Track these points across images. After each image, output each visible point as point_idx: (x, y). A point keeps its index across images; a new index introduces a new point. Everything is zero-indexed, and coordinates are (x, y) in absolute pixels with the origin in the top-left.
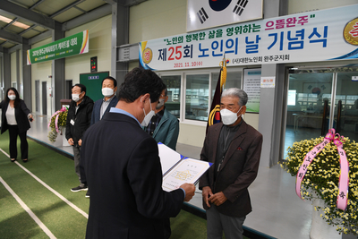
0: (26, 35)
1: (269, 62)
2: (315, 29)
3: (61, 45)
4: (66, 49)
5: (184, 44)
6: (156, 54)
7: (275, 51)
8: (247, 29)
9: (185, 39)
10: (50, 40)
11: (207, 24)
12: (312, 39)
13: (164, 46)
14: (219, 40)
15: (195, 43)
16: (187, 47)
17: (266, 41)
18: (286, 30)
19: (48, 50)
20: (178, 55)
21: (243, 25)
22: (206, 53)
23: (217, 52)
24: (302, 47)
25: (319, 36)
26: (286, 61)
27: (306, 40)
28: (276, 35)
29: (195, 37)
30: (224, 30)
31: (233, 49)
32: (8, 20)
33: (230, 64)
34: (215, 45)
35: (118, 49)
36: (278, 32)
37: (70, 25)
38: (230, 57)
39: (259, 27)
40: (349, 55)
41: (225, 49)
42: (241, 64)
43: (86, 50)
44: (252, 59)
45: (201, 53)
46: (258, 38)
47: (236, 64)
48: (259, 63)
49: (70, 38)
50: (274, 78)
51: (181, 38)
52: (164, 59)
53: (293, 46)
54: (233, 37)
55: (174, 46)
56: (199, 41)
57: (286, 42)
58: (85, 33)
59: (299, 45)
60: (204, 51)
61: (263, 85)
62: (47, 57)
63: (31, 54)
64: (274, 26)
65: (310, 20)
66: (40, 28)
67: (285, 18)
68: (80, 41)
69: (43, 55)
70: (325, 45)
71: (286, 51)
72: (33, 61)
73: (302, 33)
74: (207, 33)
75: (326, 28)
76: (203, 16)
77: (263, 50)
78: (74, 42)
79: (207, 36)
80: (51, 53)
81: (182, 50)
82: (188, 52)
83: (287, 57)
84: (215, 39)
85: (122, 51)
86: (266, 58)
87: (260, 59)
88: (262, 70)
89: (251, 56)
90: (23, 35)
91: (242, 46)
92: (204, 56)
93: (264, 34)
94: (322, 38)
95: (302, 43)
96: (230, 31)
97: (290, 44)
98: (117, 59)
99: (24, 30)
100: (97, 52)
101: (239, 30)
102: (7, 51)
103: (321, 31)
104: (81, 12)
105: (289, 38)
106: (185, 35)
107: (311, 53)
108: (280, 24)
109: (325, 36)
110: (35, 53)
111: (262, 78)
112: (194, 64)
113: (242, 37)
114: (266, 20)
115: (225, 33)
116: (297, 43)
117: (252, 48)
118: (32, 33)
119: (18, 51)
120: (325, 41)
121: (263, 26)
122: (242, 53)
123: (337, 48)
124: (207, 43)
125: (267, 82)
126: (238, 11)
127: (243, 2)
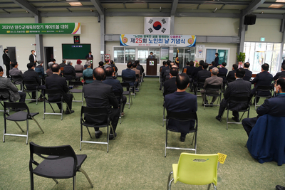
1: (172, 46)
3: (49, 26)
4: (55, 30)
5: (143, 38)
6: (130, 40)
7: (173, 43)
8: (165, 37)
11: (152, 34)
13: (134, 37)
15: (148, 39)
17: (170, 41)
18: (175, 39)
20: (140, 41)
21: (164, 35)
23: (156, 42)
26: (176, 46)
27: (180, 42)
28: (173, 40)
29: (147, 37)
31: (161, 42)
33: (160, 46)
34: (155, 40)
35: (105, 35)
38: (161, 44)
40: (189, 46)
41: (158, 41)
42: (163, 46)
43: (79, 33)
44: (167, 45)
46: (168, 40)
48: (169, 46)
49: (59, 24)
50: (173, 50)
51: (141, 36)
52: (134, 42)
54: (161, 38)
55: (138, 38)
58: (77, 24)
60: (151, 41)
62: (29, 31)
65: (181, 37)
67: (175, 35)
68: (71, 27)
70: (184, 43)
71: (176, 44)
73: (179, 40)
74: (152, 36)
76: (151, 30)
77: (170, 43)
78: (65, 27)
81: (142, 40)
82: (145, 41)
88: (170, 48)
91: (164, 41)
92: (151, 43)
93: (170, 39)
96: (160, 36)
101: (163, 37)
103: (183, 40)
105: (176, 41)
106: (143, 35)
107: (181, 45)
108: (174, 37)
112: (147, 45)
113: (164, 39)
114: (171, 35)
115: (158, 37)
116: (178, 42)
117: (167, 42)
121: (170, 37)
122: (164, 43)
123: (187, 44)
124: (152, 39)
125: (171, 51)
126: (163, 31)
127: (164, 29)
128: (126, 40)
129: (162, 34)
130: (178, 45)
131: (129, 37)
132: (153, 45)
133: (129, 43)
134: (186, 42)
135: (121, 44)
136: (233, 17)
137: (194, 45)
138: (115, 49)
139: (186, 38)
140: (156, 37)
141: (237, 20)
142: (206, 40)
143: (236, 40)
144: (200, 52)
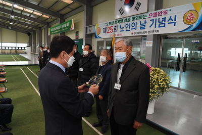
0: (48, 21)
1: (150, 34)
2: (171, 17)
3: (63, 26)
4: (65, 28)
6: (102, 30)
7: (153, 28)
8: (141, 18)
9: (114, 23)
10: (58, 23)
11: (123, 16)
12: (169, 22)
13: (105, 26)
14: (128, 23)
16: (115, 26)
17: (149, 23)
18: (157, 18)
19: (57, 28)
20: (111, 31)
21: (139, 15)
22: (123, 29)
23: (128, 29)
24: (164, 26)
25: (172, 20)
26: (157, 33)
27: (167, 22)
28: (153, 20)
29: (119, 22)
30: (131, 18)
31: (135, 27)
32: (40, 14)
33: (133, 35)
34: (127, 26)
35: (86, 28)
36: (154, 18)
37: (67, 16)
38: (134, 31)
39: (146, 16)
40: (186, 29)
41: (131, 27)
42: (138, 35)
43: (73, 29)
45: (121, 30)
46: (145, 22)
47: (136, 35)
48: (146, 34)
49: (66, 23)
50: (152, 42)
52: (106, 33)
53: (160, 25)
54: (135, 22)
55: (110, 26)
56: (120, 24)
57: (158, 23)
58: (73, 20)
59: (163, 25)
60: (122, 28)
61: (147, 45)
62: (57, 31)
63: (50, 30)
64: (153, 16)
65: (169, 12)
66: (54, 18)
67: (158, 11)
68: (71, 24)
69: (55, 31)
70: (175, 25)
71: (157, 28)
72: (51, 34)
73: (164, 19)
74: (124, 19)
75: (175, 16)
76: (122, 12)
78: (68, 24)
79: (124, 21)
80: (58, 30)
81: (113, 28)
82: (115, 29)
83: (158, 31)
84: (127, 23)
85: (88, 29)
86: (149, 32)
87: (146, 32)
88: (147, 38)
89: (142, 31)
90: (47, 21)
91: (139, 26)
92: (122, 31)
93: (148, 20)
94: (174, 21)
95: (165, 24)
96: (133, 19)
97: (159, 24)
98: (86, 32)
99: (47, 19)
100: (78, 29)
101: (137, 18)
102: (40, 29)
103: (173, 18)
104: (71, 10)
105: (159, 22)
106: (114, 21)
107: (168, 29)
108: (155, 15)
109: (175, 20)
110: (52, 30)
111: (147, 42)
112: (118, 35)
113: (138, 21)
114: (149, 13)
115: (131, 19)
118: (51, 20)
119: (45, 29)
120: (175, 23)
121: (148, 16)
124: (123, 24)
125: (149, 44)
126: (137, 9)
127: (139, 4)
129: (136, 13)
130: (162, 31)
131: (102, 26)
133: (102, 35)
134: (179, 21)
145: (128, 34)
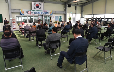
5: (31, 11)
8: (41, 11)
13: (27, 11)
15: (34, 12)
20: (30, 13)
33: (39, 15)
41: (38, 13)
44: (42, 15)
55: (29, 11)
65: (47, 11)
74: (35, 10)
77: (43, 14)
82: (32, 13)
85: (13, 10)
91: (40, 13)
93: (43, 12)
96: (39, 11)
101: (40, 11)
108: (44, 11)
113: (40, 12)
116: (46, 13)
117: (42, 13)
122: (41, 14)
123: (49, 14)
124: (35, 12)
125: (44, 17)
128: (23, 12)
129: (40, 10)
130: (46, 15)
131: (25, 11)
132: (36, 15)
133: (25, 14)
134: (49, 13)
135: (21, 14)
136: (63, 4)
137: (52, 15)
138: (17, 17)
139: (49, 11)
140: (37, 11)
141: (64, 5)
142: (55, 12)
143: (64, 13)
144: (53, 17)
145: (37, 15)
